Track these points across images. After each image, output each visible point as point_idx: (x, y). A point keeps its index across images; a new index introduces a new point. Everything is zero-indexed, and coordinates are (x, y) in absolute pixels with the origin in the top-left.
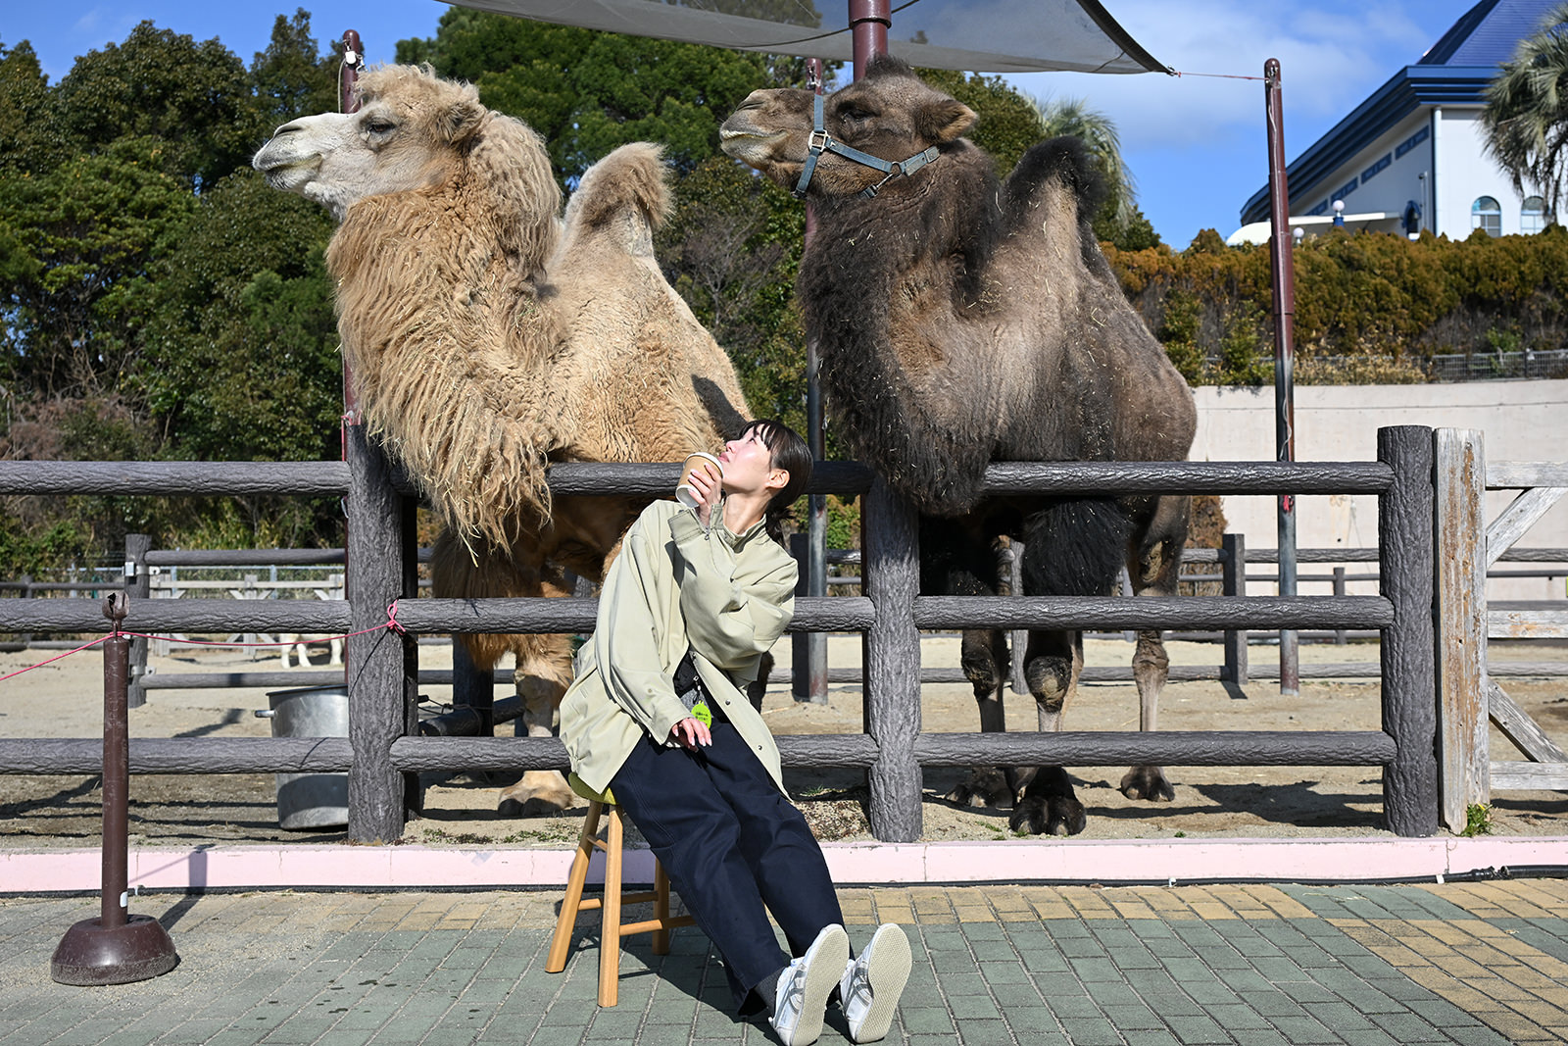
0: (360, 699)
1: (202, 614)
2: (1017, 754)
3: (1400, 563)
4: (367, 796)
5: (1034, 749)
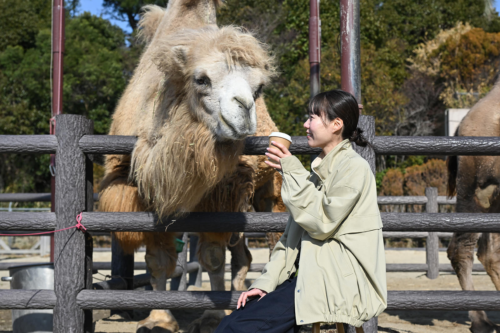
0: (60, 268)
2: (432, 303)
4: (63, 323)
5: (442, 300)
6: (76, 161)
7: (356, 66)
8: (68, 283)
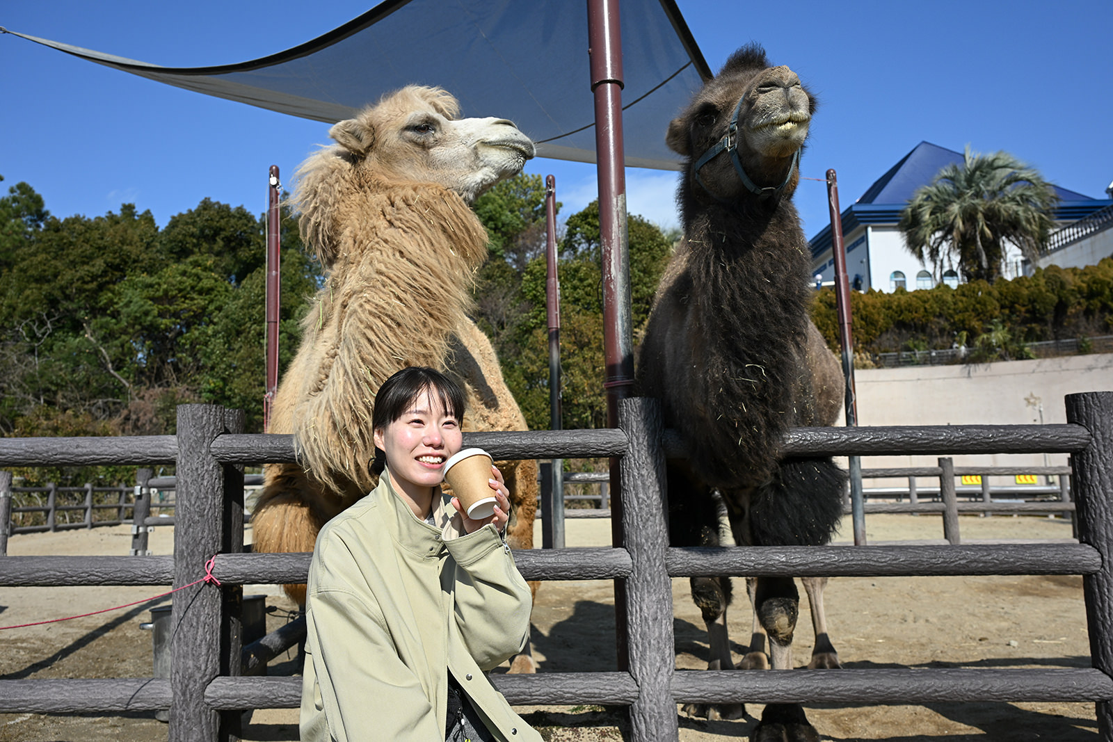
0: (179, 646)
1: (46, 571)
2: (764, 693)
3: (1104, 515)
4: (182, 736)
5: (780, 688)
6: (206, 476)
7: (626, 324)
8: (190, 671)
